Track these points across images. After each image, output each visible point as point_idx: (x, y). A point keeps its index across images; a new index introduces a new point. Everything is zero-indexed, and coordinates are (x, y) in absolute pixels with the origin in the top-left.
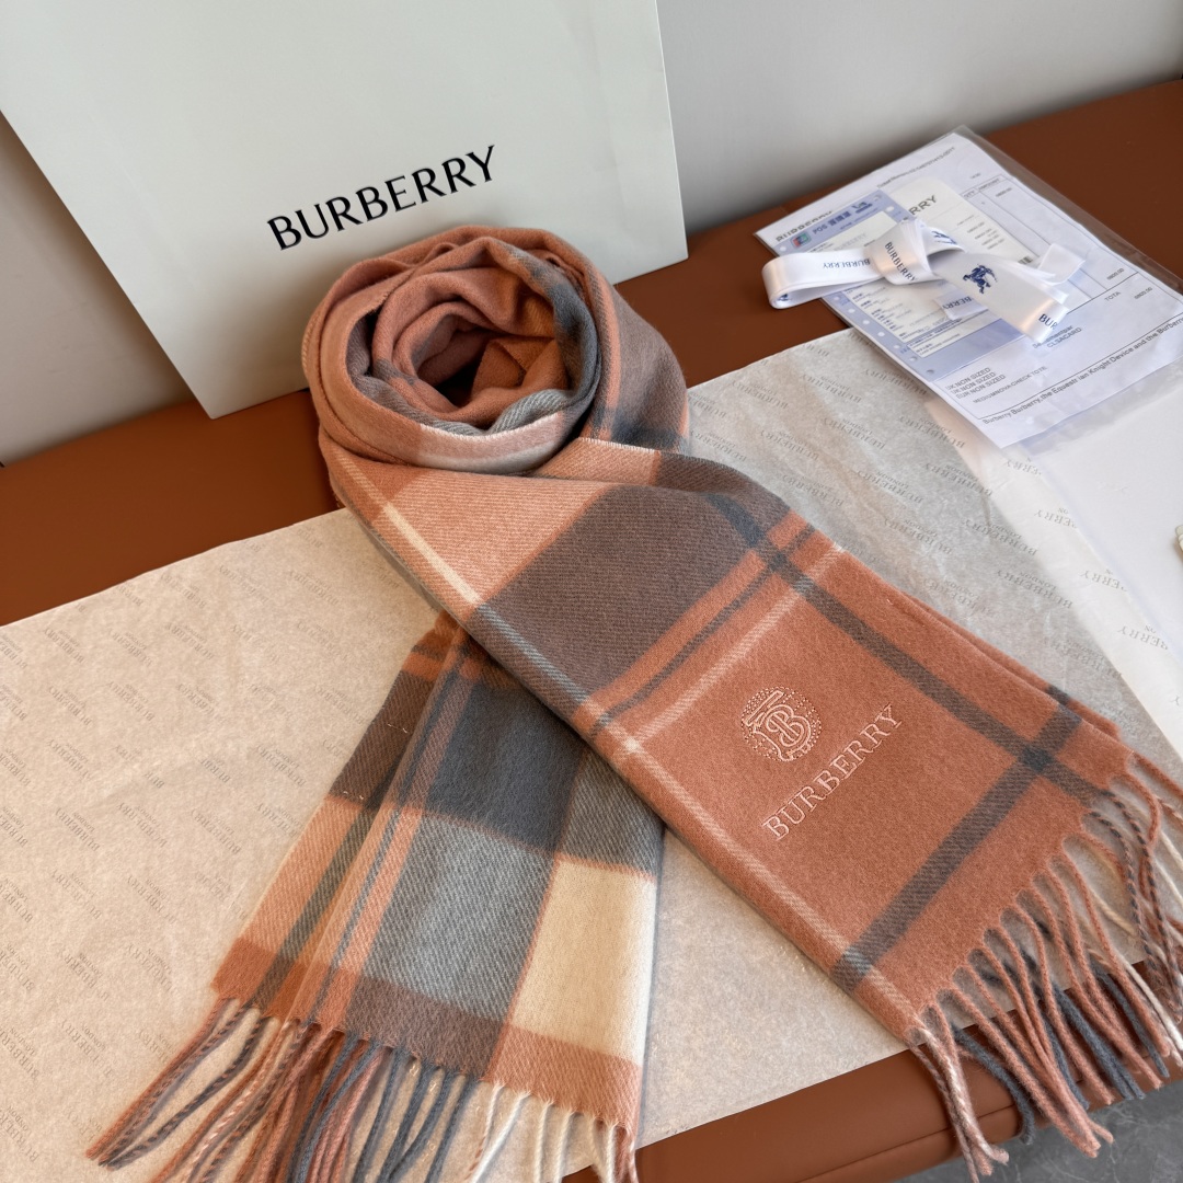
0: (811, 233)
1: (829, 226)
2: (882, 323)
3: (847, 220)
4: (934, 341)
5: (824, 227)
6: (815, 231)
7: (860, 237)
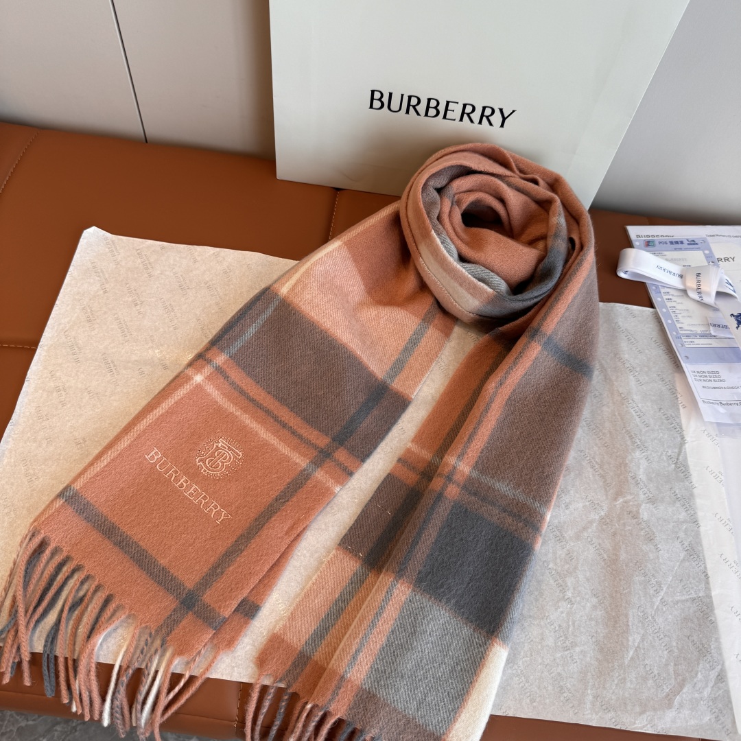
0: (657, 243)
1: (669, 244)
2: (673, 315)
3: (680, 246)
4: (697, 341)
5: (666, 243)
6: (660, 243)
7: (683, 259)
